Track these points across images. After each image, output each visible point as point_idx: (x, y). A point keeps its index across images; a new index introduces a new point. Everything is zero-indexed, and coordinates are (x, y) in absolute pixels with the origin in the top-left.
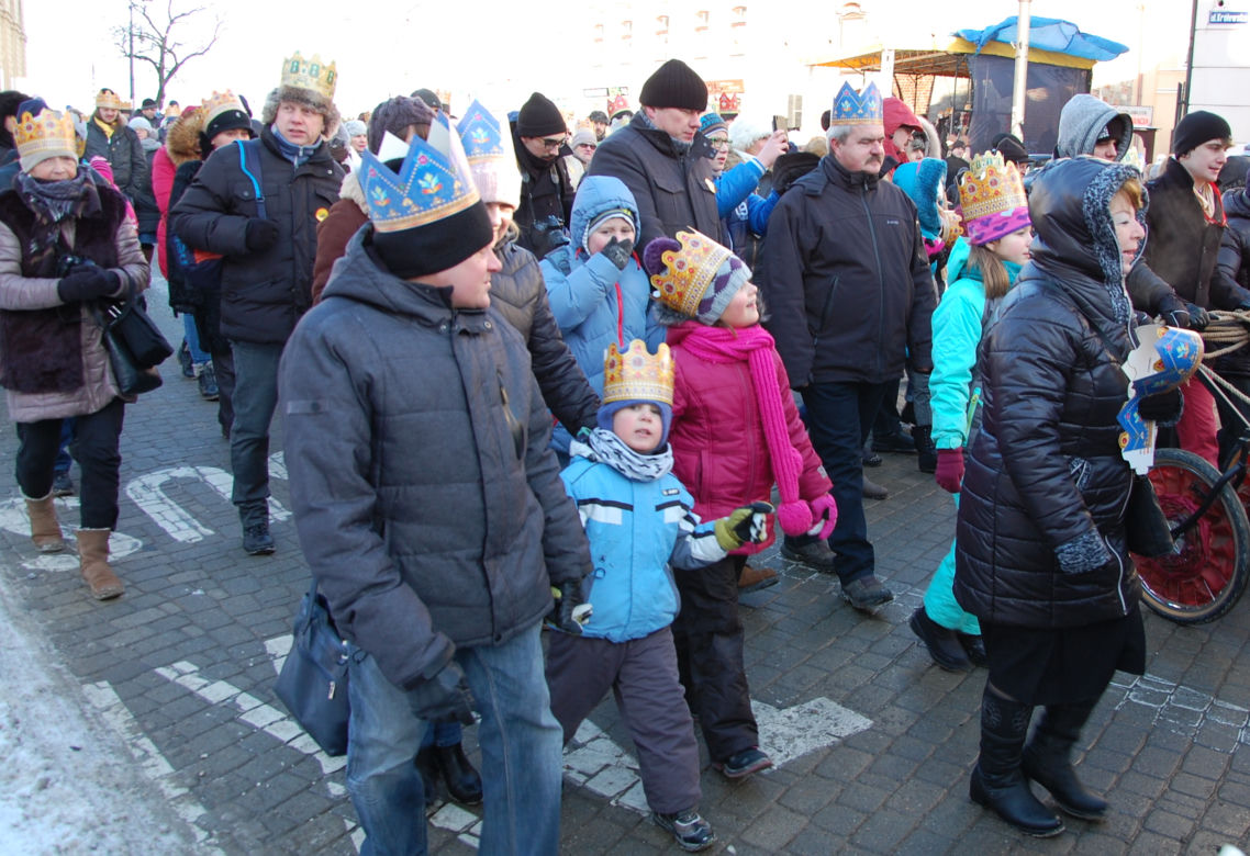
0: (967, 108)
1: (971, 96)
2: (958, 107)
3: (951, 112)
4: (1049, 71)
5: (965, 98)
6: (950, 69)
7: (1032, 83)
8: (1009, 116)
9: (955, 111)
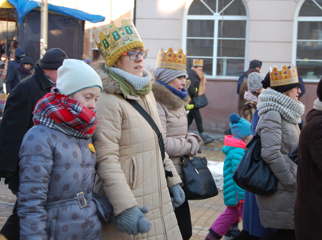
0: (15, 39)
1: (17, 32)
2: (9, 39)
3: (6, 42)
4: (61, 20)
5: (14, 33)
6: (6, 16)
7: (51, 26)
8: (38, 44)
9: (8, 40)
